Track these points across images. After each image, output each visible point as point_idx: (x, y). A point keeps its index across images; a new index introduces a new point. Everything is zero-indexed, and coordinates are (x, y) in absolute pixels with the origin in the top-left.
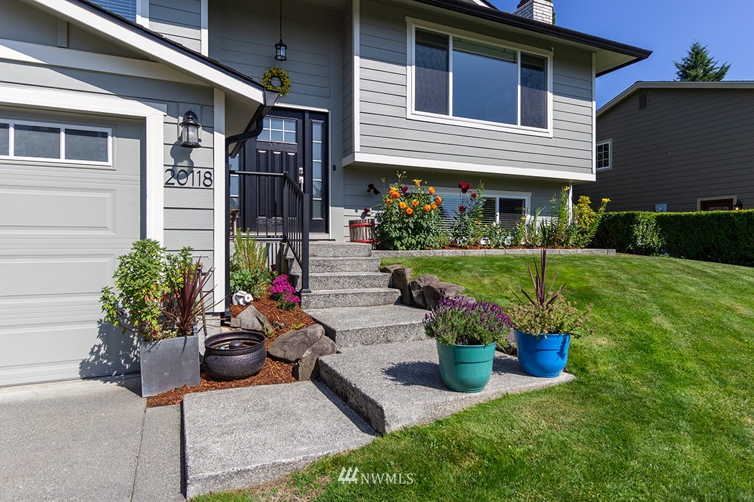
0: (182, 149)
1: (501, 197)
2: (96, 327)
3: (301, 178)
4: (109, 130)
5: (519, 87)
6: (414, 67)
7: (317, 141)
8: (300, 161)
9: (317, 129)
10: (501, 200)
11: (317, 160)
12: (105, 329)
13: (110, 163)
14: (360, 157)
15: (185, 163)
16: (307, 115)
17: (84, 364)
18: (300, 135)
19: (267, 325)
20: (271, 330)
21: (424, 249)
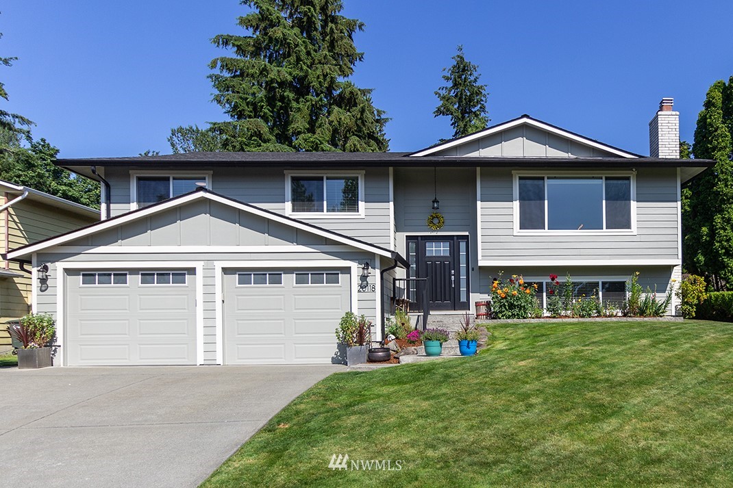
0: (364, 278)
1: (603, 280)
2: (336, 345)
3: (453, 277)
4: (339, 272)
5: (604, 202)
6: (518, 201)
7: (463, 253)
8: (452, 266)
9: (463, 245)
10: (604, 283)
11: (463, 265)
12: (339, 346)
13: (340, 284)
14: (481, 263)
15: (365, 282)
16: (455, 238)
17: (333, 358)
18: (452, 251)
19: (399, 348)
20: (400, 350)
21: (519, 318)
